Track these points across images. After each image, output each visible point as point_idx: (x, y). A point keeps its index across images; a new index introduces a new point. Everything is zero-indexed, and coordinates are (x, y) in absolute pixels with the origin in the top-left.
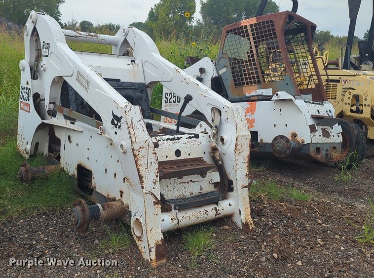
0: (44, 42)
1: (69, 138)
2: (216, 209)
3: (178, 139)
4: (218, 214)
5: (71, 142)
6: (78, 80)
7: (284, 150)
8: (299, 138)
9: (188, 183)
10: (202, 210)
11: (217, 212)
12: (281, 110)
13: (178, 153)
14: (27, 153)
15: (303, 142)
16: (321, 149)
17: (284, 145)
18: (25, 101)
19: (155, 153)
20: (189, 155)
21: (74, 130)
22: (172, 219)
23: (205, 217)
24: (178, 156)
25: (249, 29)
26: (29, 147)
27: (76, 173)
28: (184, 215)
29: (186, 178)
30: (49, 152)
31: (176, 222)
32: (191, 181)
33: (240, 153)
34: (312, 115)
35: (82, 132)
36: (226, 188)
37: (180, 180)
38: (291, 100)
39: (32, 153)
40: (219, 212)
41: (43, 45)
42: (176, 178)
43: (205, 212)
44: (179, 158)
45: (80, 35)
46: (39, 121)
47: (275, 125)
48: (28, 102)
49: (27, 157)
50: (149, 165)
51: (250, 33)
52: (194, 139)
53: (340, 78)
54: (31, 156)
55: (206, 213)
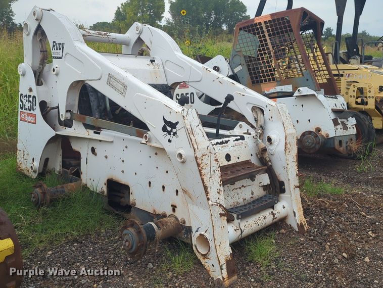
0: (54, 42)
1: (93, 150)
2: (273, 214)
3: (227, 142)
4: (275, 219)
5: (96, 155)
6: (109, 83)
7: (313, 145)
8: (323, 133)
9: (240, 188)
10: (261, 215)
11: (274, 216)
12: (302, 105)
13: (228, 157)
14: (35, 172)
15: (327, 135)
16: (343, 141)
17: (314, 140)
18: (28, 111)
19: (217, 160)
20: (238, 158)
21: (100, 141)
22: (235, 230)
23: (264, 223)
24: (228, 161)
25: (263, 25)
26: (36, 164)
27: (105, 189)
28: (246, 223)
29: (238, 184)
30: (63, 167)
31: (239, 232)
32: (243, 186)
33: (289, 152)
34: (332, 109)
35: (112, 142)
36: (278, 191)
37: (232, 187)
38: (314, 95)
39: (41, 171)
40: (276, 216)
41: (54, 46)
42: (229, 185)
43: (263, 217)
44: (230, 163)
45: (89, 34)
46: (51, 133)
47: (297, 121)
48: (32, 112)
49: (34, 176)
50: (212, 173)
51: (265, 30)
52: (241, 141)
53: (343, 72)
54: (39, 174)
55: (264, 219)
